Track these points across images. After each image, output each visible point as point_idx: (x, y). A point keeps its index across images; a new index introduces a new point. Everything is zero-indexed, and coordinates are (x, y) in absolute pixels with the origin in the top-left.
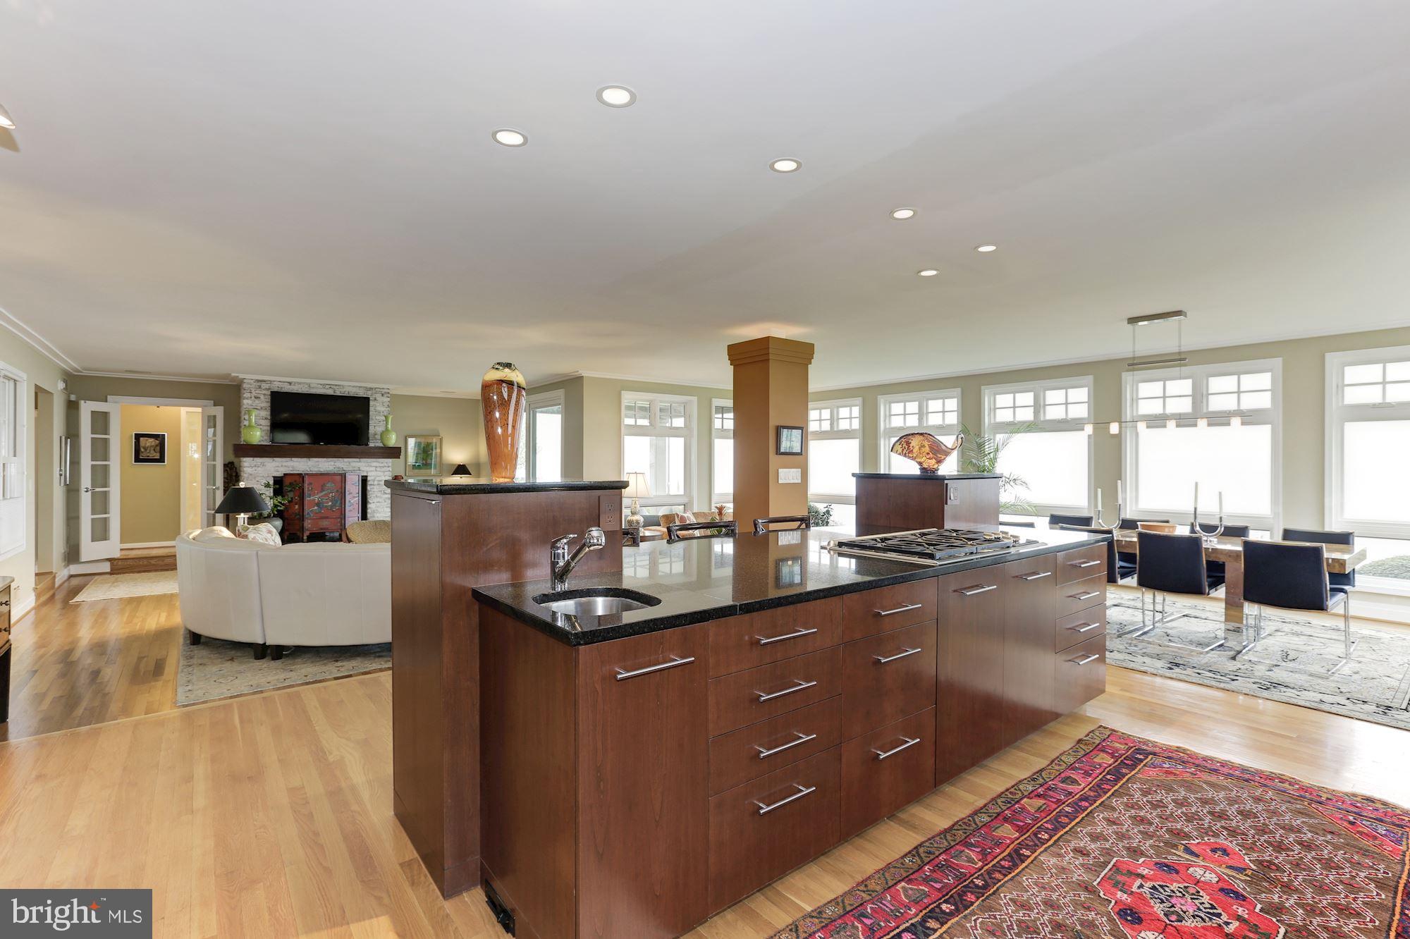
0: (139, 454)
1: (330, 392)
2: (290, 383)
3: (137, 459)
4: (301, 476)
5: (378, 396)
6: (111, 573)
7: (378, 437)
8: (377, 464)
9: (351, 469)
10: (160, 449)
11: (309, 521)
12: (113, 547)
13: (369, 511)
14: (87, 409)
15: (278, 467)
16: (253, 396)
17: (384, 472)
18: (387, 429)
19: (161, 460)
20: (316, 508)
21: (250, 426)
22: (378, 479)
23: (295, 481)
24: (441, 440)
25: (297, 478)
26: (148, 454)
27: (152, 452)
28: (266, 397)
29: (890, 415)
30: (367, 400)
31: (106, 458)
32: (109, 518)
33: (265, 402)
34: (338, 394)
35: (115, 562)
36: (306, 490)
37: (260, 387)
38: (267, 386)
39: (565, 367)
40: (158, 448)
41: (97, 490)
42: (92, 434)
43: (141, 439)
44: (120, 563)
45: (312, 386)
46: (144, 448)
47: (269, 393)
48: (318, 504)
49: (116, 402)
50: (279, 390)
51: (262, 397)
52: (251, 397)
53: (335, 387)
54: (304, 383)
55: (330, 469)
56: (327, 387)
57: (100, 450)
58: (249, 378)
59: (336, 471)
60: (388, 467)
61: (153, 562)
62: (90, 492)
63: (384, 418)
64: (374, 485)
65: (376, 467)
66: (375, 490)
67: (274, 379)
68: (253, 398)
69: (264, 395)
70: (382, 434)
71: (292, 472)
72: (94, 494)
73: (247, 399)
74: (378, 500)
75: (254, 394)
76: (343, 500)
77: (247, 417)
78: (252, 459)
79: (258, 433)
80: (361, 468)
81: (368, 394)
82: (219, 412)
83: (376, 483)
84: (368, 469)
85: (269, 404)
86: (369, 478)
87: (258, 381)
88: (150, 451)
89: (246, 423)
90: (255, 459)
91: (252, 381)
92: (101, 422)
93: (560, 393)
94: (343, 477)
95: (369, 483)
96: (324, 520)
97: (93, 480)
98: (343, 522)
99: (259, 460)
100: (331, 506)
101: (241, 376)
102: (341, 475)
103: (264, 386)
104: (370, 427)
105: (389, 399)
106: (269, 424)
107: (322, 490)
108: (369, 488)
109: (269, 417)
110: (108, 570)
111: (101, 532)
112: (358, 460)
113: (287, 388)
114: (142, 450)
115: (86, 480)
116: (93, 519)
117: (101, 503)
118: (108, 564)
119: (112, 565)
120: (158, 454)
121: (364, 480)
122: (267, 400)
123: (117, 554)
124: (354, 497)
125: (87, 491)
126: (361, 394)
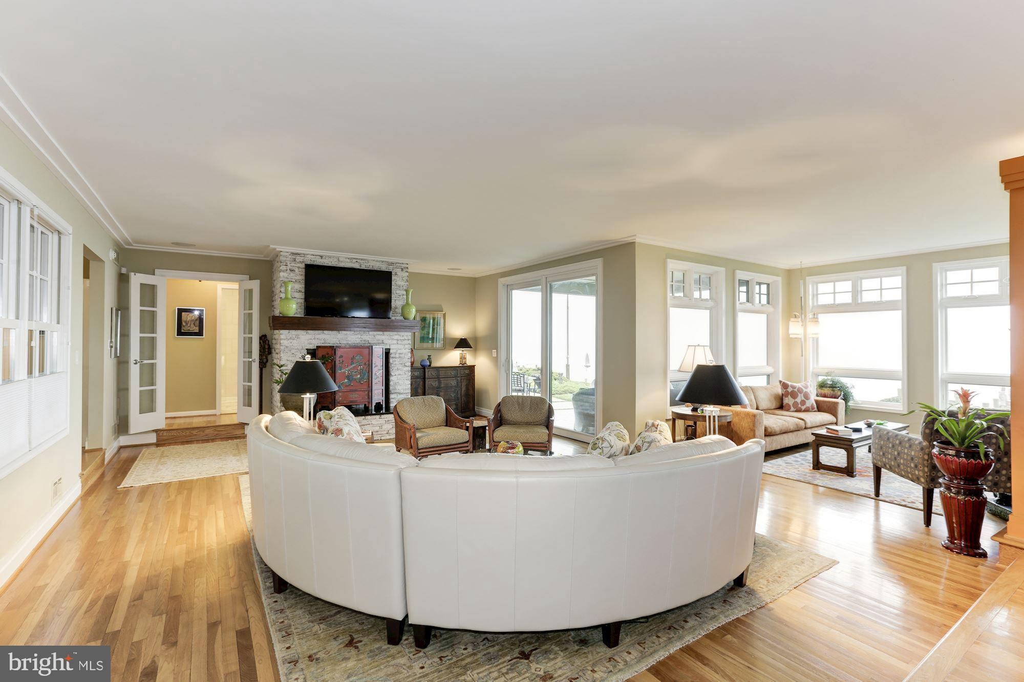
0: (181, 327)
1: (356, 266)
2: (322, 257)
3: (180, 333)
4: (333, 349)
5: (398, 271)
6: (158, 444)
7: (399, 311)
8: (399, 338)
9: (375, 342)
10: (200, 323)
11: (340, 394)
12: (158, 419)
13: (391, 383)
14: (136, 280)
15: (311, 339)
16: (288, 269)
17: (404, 345)
18: (407, 303)
19: (200, 333)
20: (346, 381)
21: (286, 298)
22: (399, 351)
23: (328, 354)
24: (444, 315)
25: (330, 351)
26: (189, 328)
27: (192, 326)
28: (301, 270)
29: (946, 284)
30: (389, 274)
31: (153, 331)
32: (155, 389)
33: (299, 275)
34: (363, 267)
35: (161, 434)
36: (337, 363)
37: (295, 260)
38: (301, 259)
39: (617, 233)
40: (198, 322)
41: (146, 362)
42: (141, 306)
43: (183, 313)
44: (165, 434)
45: (341, 259)
46: (185, 322)
47: (303, 266)
48: (348, 377)
49: (162, 276)
50: (312, 263)
51: (297, 270)
52: (287, 270)
53: (361, 261)
54: (334, 257)
55: (358, 342)
56: (354, 261)
57: (149, 322)
58: (285, 250)
59: (362, 343)
60: (408, 340)
61: (194, 432)
62: (138, 364)
63: (405, 293)
64: (395, 358)
65: (398, 340)
66: (397, 363)
67: (308, 252)
68: (288, 271)
69: (299, 268)
70: (403, 308)
71: (323, 345)
72: (142, 366)
73: (283, 271)
74: (399, 372)
75: (289, 268)
76: (370, 373)
77: (283, 290)
78: (288, 331)
79: (294, 306)
80: (384, 342)
81: (390, 269)
82: (255, 285)
83: (397, 356)
84: (390, 342)
85: (303, 277)
86: (391, 351)
87: (293, 254)
88: (190, 325)
89: (283, 296)
90: (291, 331)
91: (288, 254)
92: (149, 294)
93: (598, 263)
94: (370, 348)
95: (391, 356)
96: (354, 393)
97: (141, 352)
98: (370, 394)
99: (293, 332)
100: (360, 379)
101: (279, 248)
102: (368, 347)
103: (299, 259)
104: (392, 301)
105: (407, 274)
106: (303, 297)
107: (352, 363)
108: (391, 361)
109: (303, 291)
110: (154, 440)
111: (148, 405)
112: (381, 333)
113: (319, 262)
114: (184, 324)
115: (135, 352)
116: (141, 392)
117: (149, 375)
118: (154, 435)
119: (158, 435)
120: (197, 328)
121: (387, 353)
122: (301, 273)
123: (162, 425)
124: (379, 370)
125: (136, 363)
126: (384, 268)
